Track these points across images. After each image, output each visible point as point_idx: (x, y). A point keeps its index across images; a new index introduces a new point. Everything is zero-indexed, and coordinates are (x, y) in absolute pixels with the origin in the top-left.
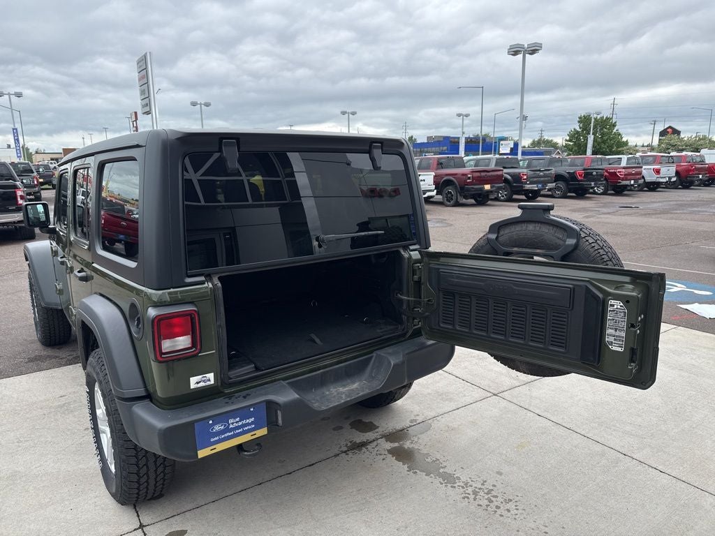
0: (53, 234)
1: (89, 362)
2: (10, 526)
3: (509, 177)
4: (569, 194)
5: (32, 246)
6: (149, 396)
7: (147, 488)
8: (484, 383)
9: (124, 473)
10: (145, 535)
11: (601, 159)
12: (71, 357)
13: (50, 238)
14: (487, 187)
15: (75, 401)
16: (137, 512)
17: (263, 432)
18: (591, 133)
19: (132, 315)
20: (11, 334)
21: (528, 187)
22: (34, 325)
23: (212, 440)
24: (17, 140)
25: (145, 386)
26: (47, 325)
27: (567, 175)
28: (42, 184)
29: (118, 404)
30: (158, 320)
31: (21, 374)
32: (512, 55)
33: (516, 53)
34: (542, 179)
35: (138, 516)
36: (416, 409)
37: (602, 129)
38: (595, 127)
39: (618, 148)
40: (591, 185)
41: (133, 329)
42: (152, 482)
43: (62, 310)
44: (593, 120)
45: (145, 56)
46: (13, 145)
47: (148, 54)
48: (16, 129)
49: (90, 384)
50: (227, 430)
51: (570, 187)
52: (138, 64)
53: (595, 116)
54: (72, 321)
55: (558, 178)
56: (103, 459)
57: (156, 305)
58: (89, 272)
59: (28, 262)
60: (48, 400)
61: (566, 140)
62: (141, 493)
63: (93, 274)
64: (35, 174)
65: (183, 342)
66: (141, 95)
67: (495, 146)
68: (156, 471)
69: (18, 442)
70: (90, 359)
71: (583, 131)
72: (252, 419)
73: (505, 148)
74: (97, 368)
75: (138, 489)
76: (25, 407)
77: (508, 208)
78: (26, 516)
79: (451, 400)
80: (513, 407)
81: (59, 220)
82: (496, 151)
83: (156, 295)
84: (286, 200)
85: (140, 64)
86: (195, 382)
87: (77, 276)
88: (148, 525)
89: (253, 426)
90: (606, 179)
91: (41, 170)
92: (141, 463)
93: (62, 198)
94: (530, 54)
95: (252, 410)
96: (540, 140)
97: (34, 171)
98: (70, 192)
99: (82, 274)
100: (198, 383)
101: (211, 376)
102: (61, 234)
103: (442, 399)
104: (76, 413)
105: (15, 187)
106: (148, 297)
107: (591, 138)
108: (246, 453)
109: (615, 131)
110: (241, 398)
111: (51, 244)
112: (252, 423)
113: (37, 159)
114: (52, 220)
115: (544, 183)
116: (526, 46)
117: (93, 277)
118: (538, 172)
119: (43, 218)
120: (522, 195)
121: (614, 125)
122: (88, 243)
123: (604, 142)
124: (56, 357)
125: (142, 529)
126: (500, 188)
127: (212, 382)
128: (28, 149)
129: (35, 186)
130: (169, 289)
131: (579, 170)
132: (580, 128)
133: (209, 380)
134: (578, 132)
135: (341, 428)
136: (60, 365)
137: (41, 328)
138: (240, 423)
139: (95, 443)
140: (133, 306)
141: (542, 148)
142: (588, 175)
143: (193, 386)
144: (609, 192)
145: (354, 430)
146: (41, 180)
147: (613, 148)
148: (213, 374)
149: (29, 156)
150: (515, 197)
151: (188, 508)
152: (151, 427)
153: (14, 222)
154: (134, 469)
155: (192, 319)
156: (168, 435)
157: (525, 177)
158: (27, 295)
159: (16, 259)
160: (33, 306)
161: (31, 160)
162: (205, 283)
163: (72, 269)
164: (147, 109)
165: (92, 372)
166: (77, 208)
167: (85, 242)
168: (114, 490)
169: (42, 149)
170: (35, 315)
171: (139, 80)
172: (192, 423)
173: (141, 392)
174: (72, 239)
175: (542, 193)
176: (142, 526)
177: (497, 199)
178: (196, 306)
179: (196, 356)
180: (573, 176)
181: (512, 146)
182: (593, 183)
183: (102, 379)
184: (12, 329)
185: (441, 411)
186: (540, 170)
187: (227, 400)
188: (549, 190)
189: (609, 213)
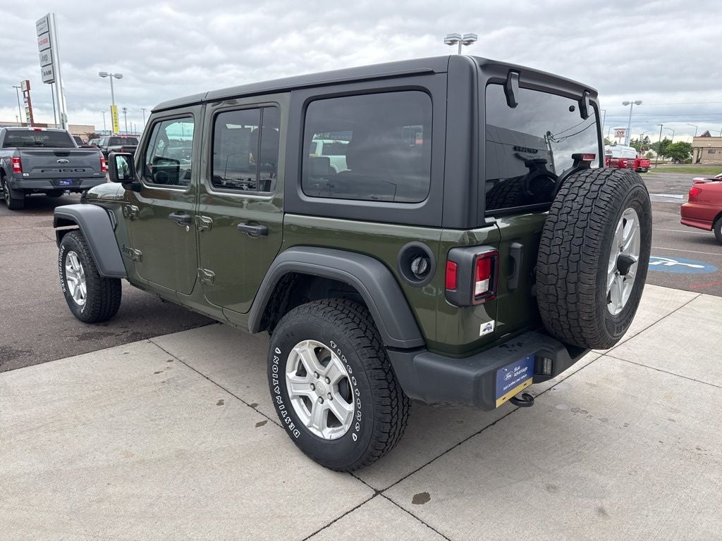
6: (425, 347)
10: (390, 499)
16: (359, 479)
25: (422, 335)
30: (477, 261)
32: (449, 44)
33: (452, 43)
35: (365, 483)
41: (407, 275)
45: (47, 17)
47: (51, 16)
52: (38, 26)
60: (145, 377)
66: (42, 61)
83: (458, 235)
85: (41, 26)
88: (383, 490)
89: (526, 375)
94: (466, 44)
100: (484, 330)
101: (492, 323)
110: (517, 346)
112: (526, 372)
116: (462, 37)
125: (382, 495)
130: (472, 229)
133: (491, 328)
138: (520, 372)
148: (494, 321)
152: (459, 376)
155: (492, 261)
162: (493, 225)
164: (50, 77)
171: (40, 44)
173: (420, 342)
176: (378, 492)
179: (492, 300)
187: (505, 348)
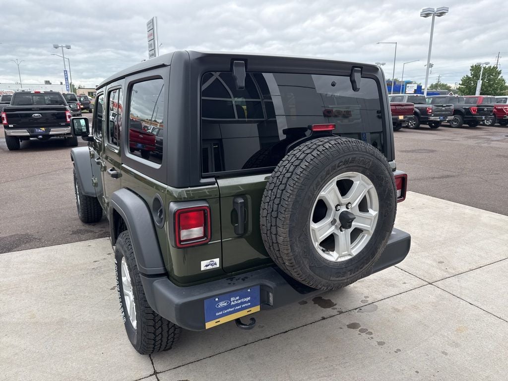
0: (91, 141)
1: (118, 241)
2: (58, 363)
3: (418, 110)
4: (464, 125)
5: (76, 150)
6: (167, 274)
7: (161, 344)
8: (420, 273)
9: (144, 332)
10: (158, 380)
11: (491, 98)
12: (102, 232)
13: (89, 145)
14: (401, 117)
15: (105, 266)
16: (152, 360)
17: (257, 309)
18: (480, 79)
19: (156, 208)
20: (61, 212)
21: (432, 118)
22: (76, 207)
23: (217, 314)
24: (67, 79)
25: (164, 266)
26: (86, 208)
27: (464, 110)
28: (82, 109)
29: (141, 279)
30: (179, 214)
31: (67, 242)
32: (424, 17)
33: (427, 15)
34: (444, 113)
35: (153, 364)
36: (366, 292)
37: (489, 76)
38: (484, 74)
39: (501, 91)
40: (482, 118)
41: (156, 219)
42: (165, 340)
43: (96, 198)
44: (482, 69)
45: (153, 20)
46: (64, 83)
47: (155, 18)
48: (66, 71)
49: (118, 258)
50: (229, 306)
51: (465, 119)
52: (148, 25)
53: (484, 65)
54: (104, 208)
55: (456, 112)
56: (126, 316)
57: (177, 201)
58: (119, 171)
59: (73, 162)
60: (86, 264)
61: (460, 84)
62: (156, 347)
63: (122, 172)
64: (78, 102)
65: (196, 232)
66: (149, 47)
67: (403, 88)
68: (168, 331)
69: (65, 295)
70: (119, 239)
71: (473, 77)
72: (249, 298)
73: (411, 90)
74: (125, 247)
75: (154, 344)
76: (70, 268)
77: (416, 134)
78: (70, 356)
79: (394, 286)
80: (447, 295)
81: (96, 131)
82: (404, 91)
83: (176, 192)
84: (264, 118)
86: (205, 265)
87: (109, 174)
88: (160, 372)
89: (249, 304)
90: (494, 114)
91: (82, 99)
92: (158, 325)
93: (99, 118)
94: (438, 16)
95: (249, 290)
96: (437, 84)
97: (78, 100)
98: (104, 113)
99: (114, 172)
100: (207, 266)
101: (217, 260)
102: (97, 141)
103: (386, 285)
104: (105, 275)
105: (65, 109)
106: (170, 193)
107: (480, 83)
108: (243, 326)
109: (499, 77)
110: (240, 280)
111: (90, 149)
112: (249, 301)
113: (79, 92)
114: (91, 131)
115: (445, 116)
116: (436, 10)
117: (122, 175)
118: (441, 108)
119: (85, 130)
120: (427, 124)
121: (499, 73)
122: (118, 148)
123: (490, 86)
124: (91, 232)
125: (156, 376)
126: (410, 119)
127: (218, 266)
128: (73, 86)
129: (78, 110)
130: (187, 187)
131: (473, 107)
132: (472, 75)
133: (216, 264)
134: (469, 78)
135: (305, 303)
136: (94, 238)
137: (82, 210)
138: (239, 301)
139: (121, 302)
140: (157, 200)
141: (439, 90)
142: (480, 110)
143: (203, 268)
144: (496, 124)
145: (317, 305)
146: (82, 107)
147: (497, 91)
148: (218, 259)
149: (75, 90)
150: (421, 126)
151: (191, 361)
152: (170, 302)
153: (64, 134)
154: (152, 330)
155: (205, 213)
156: (182, 309)
157: (431, 111)
158: (72, 185)
159: (66, 160)
160: (76, 193)
161: (76, 92)
162: (215, 184)
163: (105, 168)
165: (121, 248)
166: (110, 122)
167: (116, 147)
168: (135, 343)
169: (82, 86)
170: (78, 201)
171: (148, 37)
172: (201, 301)
173: (160, 270)
174: (106, 145)
175: (442, 123)
176: (155, 373)
177: (407, 127)
178: (208, 203)
179: (206, 244)
180: (468, 111)
181: (416, 88)
182: (484, 117)
183: (128, 256)
184: (62, 209)
185: (386, 295)
186: (442, 106)
187: (229, 281)
188: (448, 121)
189: (498, 141)
